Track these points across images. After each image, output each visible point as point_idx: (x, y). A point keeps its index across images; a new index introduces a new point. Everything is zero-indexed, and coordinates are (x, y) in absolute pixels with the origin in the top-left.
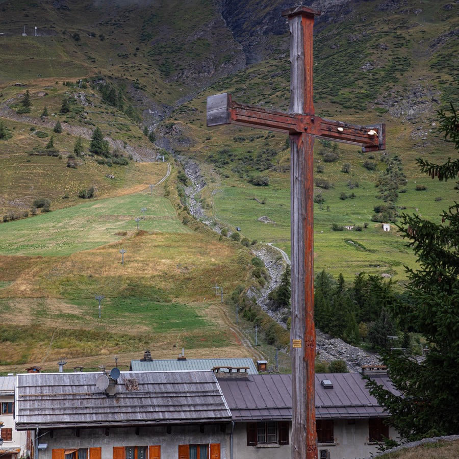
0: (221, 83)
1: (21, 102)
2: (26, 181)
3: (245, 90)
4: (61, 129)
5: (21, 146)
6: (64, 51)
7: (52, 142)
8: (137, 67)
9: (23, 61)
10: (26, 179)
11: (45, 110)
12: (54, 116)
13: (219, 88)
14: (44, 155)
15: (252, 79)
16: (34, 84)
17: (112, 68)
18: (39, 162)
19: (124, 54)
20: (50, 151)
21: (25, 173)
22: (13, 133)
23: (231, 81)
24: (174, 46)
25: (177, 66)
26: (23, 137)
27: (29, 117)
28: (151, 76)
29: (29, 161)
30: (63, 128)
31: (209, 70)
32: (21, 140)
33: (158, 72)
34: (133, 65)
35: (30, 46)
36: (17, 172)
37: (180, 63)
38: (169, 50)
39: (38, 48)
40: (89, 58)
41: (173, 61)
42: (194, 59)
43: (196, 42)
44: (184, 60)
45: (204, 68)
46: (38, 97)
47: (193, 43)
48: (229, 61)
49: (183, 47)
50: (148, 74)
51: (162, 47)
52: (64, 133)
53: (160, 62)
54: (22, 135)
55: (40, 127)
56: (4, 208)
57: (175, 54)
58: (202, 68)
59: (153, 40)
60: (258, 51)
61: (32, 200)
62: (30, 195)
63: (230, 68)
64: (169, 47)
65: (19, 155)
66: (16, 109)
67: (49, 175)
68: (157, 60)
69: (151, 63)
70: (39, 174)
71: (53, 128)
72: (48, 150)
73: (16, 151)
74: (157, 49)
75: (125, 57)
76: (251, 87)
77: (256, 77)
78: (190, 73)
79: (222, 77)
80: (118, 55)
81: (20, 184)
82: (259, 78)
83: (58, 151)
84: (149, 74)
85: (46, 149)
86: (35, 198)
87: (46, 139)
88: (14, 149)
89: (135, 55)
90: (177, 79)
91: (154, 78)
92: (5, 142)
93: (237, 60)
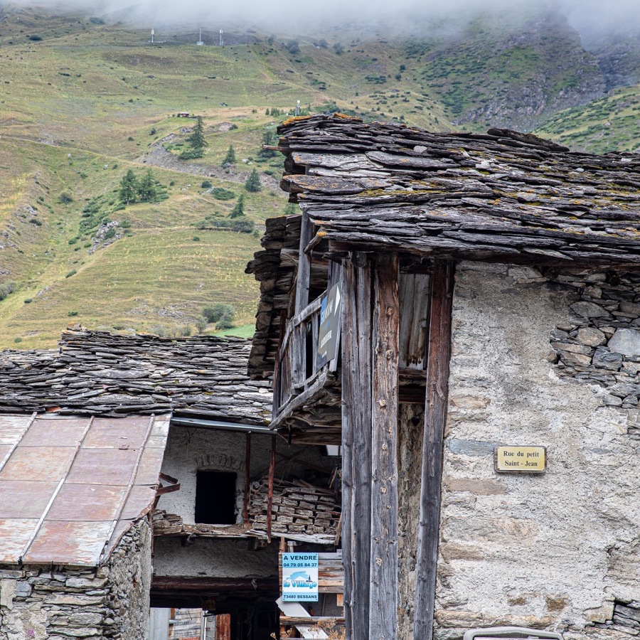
0: (560, 121)
1: (187, 141)
2: (190, 273)
3: (607, 129)
4: (259, 184)
5: (184, 213)
6: (269, 69)
7: (241, 205)
8: (402, 96)
9: (195, 81)
10: (189, 270)
11: (231, 152)
12: (247, 163)
13: (555, 129)
14: (225, 230)
15: (620, 111)
16: (214, 114)
17: (355, 99)
18: (216, 242)
19: (379, 77)
20: (237, 223)
21: (189, 259)
22: (169, 191)
23: (579, 115)
24: (471, 61)
25: (477, 96)
26: (188, 197)
27: (200, 165)
28: (427, 112)
29: (196, 239)
30: (264, 184)
31: (535, 102)
32: (183, 203)
33: (441, 107)
34: (395, 94)
35: (210, 61)
36: (174, 258)
37: (482, 90)
38: (462, 68)
39: (225, 63)
40: (315, 82)
41: (468, 88)
42: (507, 82)
43: (512, 52)
44: (489, 84)
45: (526, 98)
46: (218, 131)
47: (505, 55)
48: (572, 86)
49: (487, 62)
50: (421, 109)
51: (448, 64)
52: (265, 193)
53: (444, 90)
54: (186, 194)
55: (220, 182)
56: (146, 322)
57: (473, 76)
58: (523, 98)
59: (430, 52)
60: (627, 68)
61: (201, 308)
62: (195, 298)
63: (575, 100)
64: (461, 64)
65: (178, 229)
66: (178, 152)
67: (234, 263)
68: (439, 86)
69: (426, 91)
70: (215, 262)
71: (244, 184)
72: (234, 220)
73: (173, 223)
74: (439, 66)
75: (381, 81)
76: (620, 124)
77: (628, 107)
78: (499, 108)
79: (561, 112)
80: (367, 78)
81: (178, 279)
82: (634, 109)
83: (252, 223)
84: (425, 108)
85: (229, 219)
86: (205, 304)
87: (231, 202)
88: (170, 219)
89: (398, 78)
90: (475, 119)
91: (433, 117)
92: (155, 207)
93: (588, 84)
